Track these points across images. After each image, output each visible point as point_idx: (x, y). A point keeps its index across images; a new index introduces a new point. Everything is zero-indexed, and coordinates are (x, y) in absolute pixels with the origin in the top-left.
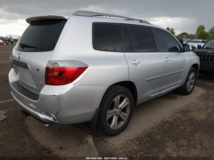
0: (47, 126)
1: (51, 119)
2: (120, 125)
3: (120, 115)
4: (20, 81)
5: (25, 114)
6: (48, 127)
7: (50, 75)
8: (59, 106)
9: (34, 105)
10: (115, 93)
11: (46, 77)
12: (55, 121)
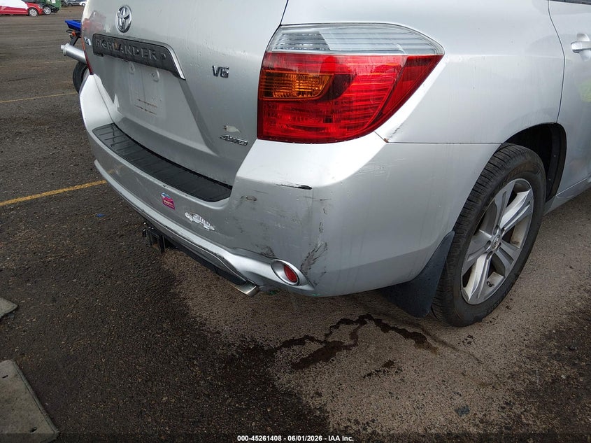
0: (247, 292)
1: (280, 276)
2: (491, 286)
3: (499, 253)
4: (125, 120)
5: (155, 242)
6: (252, 295)
7: (278, 94)
8: (321, 230)
9: (206, 220)
10: (504, 173)
11: (260, 103)
12: (298, 284)
